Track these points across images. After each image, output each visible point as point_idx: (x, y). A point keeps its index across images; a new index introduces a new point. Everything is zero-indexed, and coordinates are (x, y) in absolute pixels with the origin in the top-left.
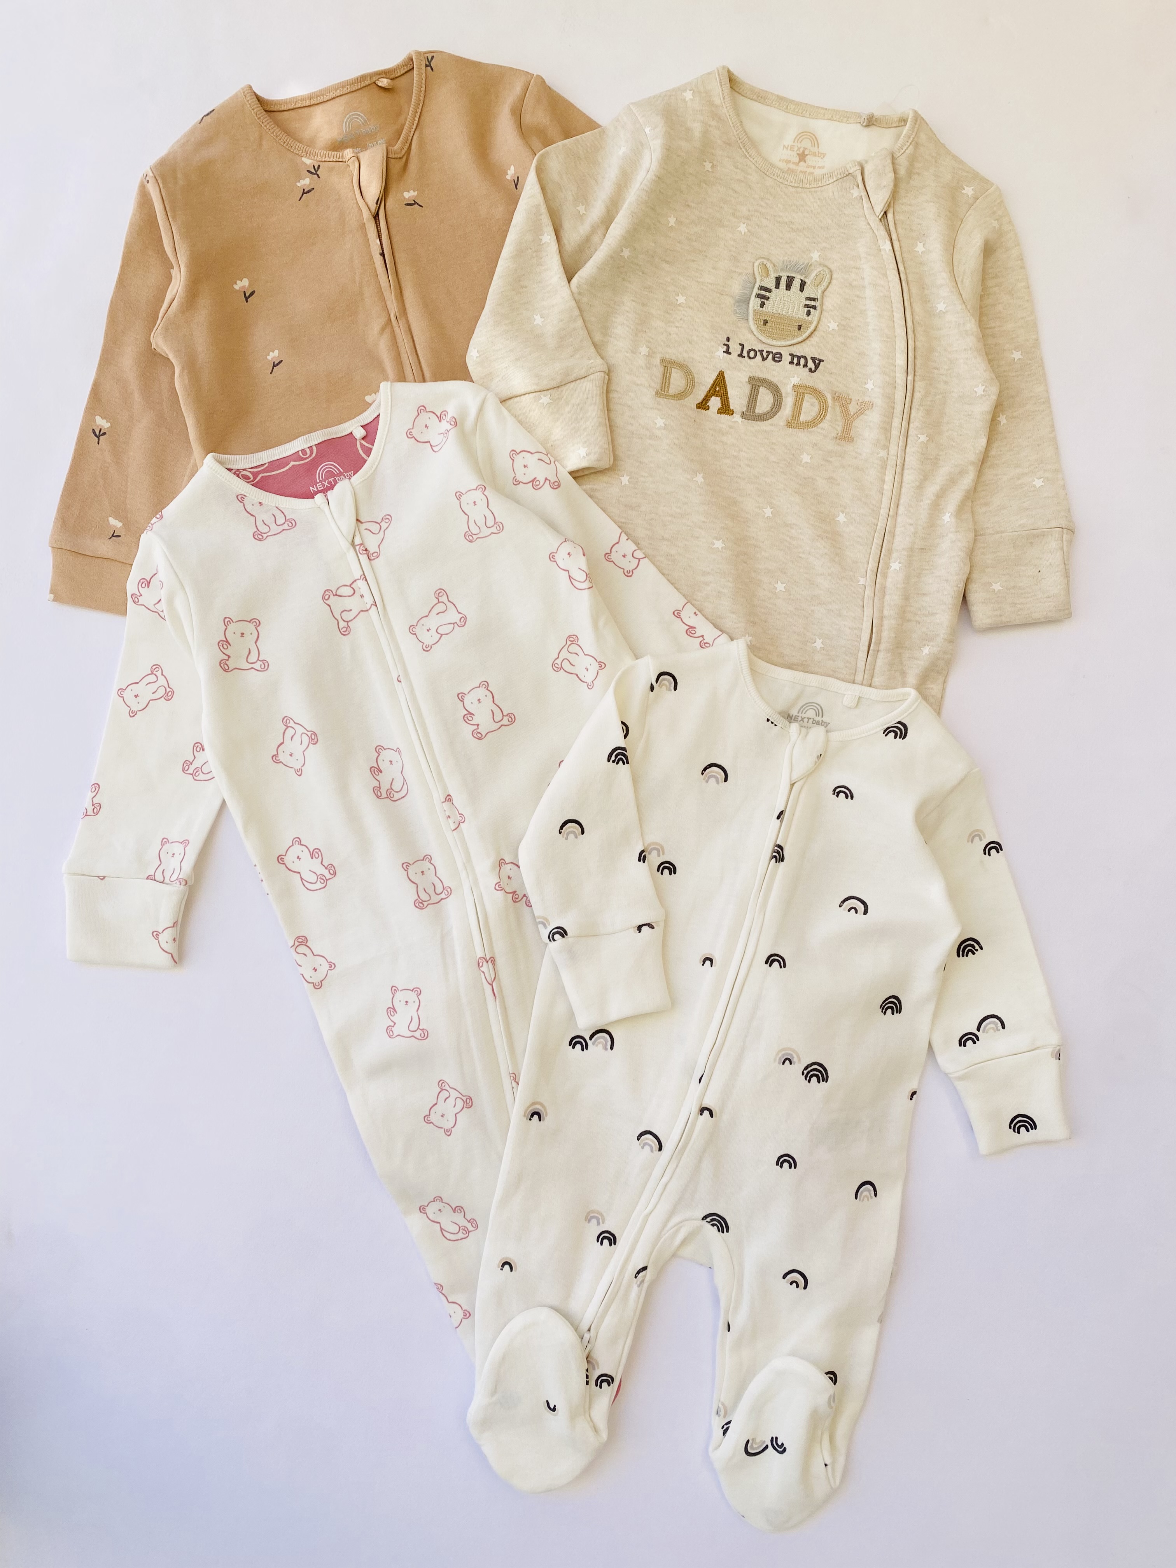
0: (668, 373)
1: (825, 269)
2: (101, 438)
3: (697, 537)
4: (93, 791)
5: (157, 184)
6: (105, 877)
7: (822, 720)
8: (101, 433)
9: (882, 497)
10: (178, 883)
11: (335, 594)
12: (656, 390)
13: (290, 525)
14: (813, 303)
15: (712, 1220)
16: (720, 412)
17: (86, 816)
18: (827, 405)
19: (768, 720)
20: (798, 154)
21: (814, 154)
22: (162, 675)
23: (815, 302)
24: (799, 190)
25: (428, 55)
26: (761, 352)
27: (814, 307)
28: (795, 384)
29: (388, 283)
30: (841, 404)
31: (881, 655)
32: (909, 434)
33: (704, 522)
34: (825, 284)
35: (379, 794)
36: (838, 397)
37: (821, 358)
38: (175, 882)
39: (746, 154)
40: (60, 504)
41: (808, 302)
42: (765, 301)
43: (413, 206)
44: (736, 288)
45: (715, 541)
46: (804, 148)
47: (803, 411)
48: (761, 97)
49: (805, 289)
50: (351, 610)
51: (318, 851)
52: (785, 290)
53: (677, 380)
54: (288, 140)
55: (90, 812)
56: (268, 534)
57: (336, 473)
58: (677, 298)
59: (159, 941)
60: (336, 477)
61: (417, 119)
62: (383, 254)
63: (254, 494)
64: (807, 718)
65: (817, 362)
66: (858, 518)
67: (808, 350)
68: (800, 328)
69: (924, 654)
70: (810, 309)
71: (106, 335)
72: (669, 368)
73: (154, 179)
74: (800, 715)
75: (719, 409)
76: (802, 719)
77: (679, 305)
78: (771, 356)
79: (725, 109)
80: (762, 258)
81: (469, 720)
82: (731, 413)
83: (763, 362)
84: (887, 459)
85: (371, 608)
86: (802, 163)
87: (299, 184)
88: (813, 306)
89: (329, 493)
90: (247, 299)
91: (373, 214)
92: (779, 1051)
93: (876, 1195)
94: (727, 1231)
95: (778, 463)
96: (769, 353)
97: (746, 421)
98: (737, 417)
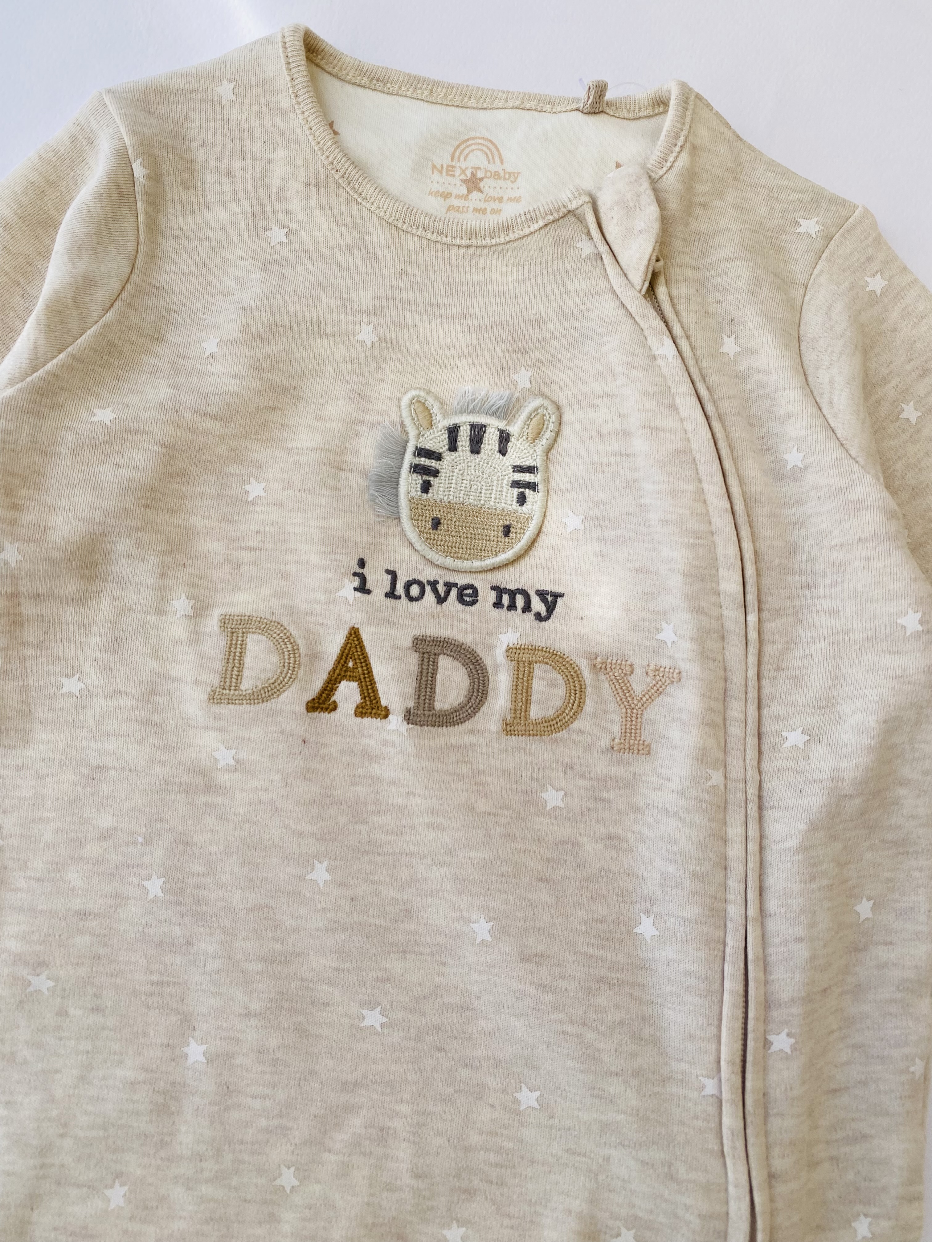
1: (545, 403)
14: (527, 477)
16: (360, 712)
18: (582, 683)
20: (464, 180)
21: (496, 176)
23: (532, 475)
24: (473, 251)
26: (433, 584)
27: (532, 486)
28: (511, 645)
30: (613, 677)
34: (548, 435)
36: (602, 663)
37: (558, 589)
41: (518, 476)
42: (431, 479)
44: (368, 455)
46: (472, 168)
47: (534, 698)
49: (509, 450)
52: (469, 453)
58: (248, 488)
65: (551, 600)
67: (528, 576)
68: (507, 530)
70: (523, 489)
75: (357, 708)
78: (454, 592)
80: (415, 389)
82: (383, 713)
83: (439, 607)
86: (474, 196)
88: (529, 483)
95: (495, 815)
96: (449, 586)
97: (418, 727)
98: (396, 721)
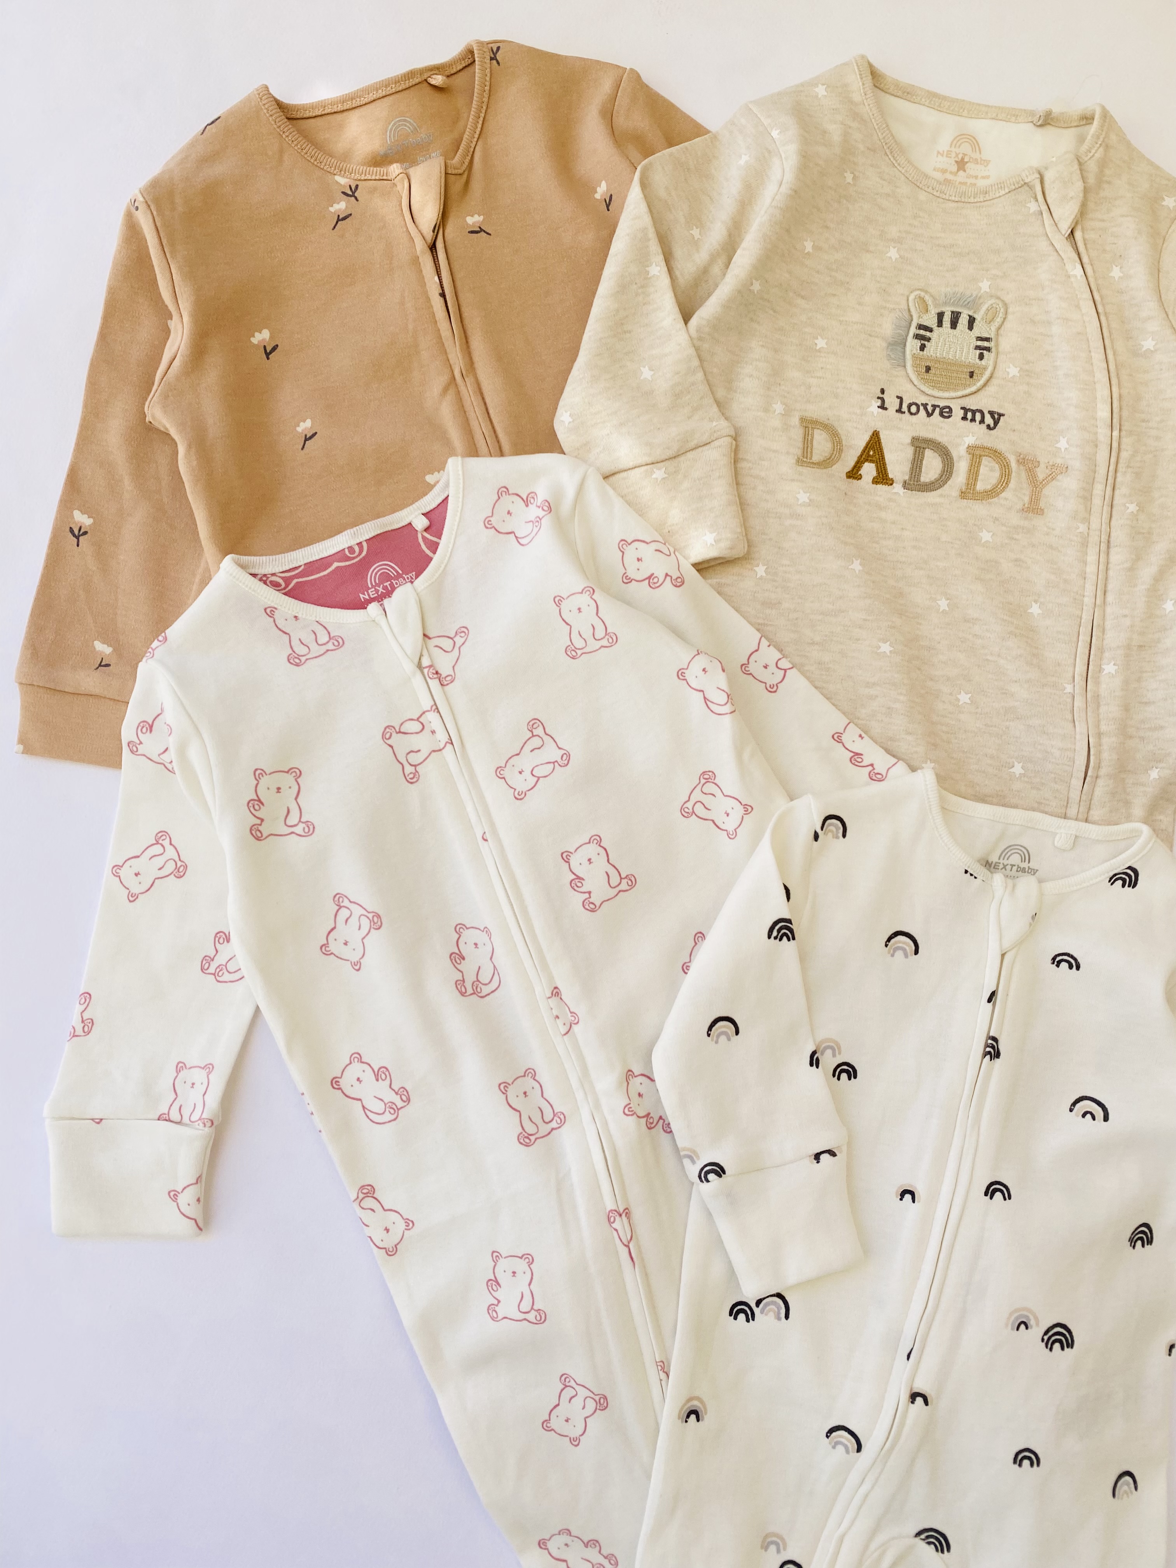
0: (810, 435)
1: (998, 301)
2: (81, 538)
3: (859, 640)
4: (82, 1002)
5: (149, 212)
6: (101, 1120)
7: (1029, 867)
8: (81, 533)
9: (1085, 583)
10: (201, 1125)
11: (398, 730)
12: (796, 457)
13: (336, 643)
14: (985, 344)
15: (928, 1537)
16: (875, 481)
17: (73, 1036)
18: (1010, 470)
19: (966, 872)
20: (956, 162)
21: (976, 162)
22: (171, 844)
23: (988, 343)
24: (961, 205)
25: (492, 45)
26: (925, 406)
27: (988, 349)
28: (970, 444)
29: (450, 330)
30: (1028, 467)
31: (1101, 782)
32: (1115, 502)
33: (865, 620)
34: (999, 319)
35: (463, 990)
36: (1023, 459)
37: (1001, 411)
38: (197, 1123)
39: (894, 162)
40: (29, 627)
41: (979, 343)
42: (926, 343)
43: (479, 234)
44: (888, 327)
45: (880, 644)
46: (963, 154)
47: (980, 477)
48: (907, 93)
49: (974, 328)
50: (419, 751)
51: (385, 1070)
52: (950, 329)
53: (821, 444)
54: (316, 154)
55: (79, 1031)
56: (308, 657)
57: (393, 576)
58: (816, 341)
59: (178, 1204)
60: (392, 581)
61: (480, 126)
62: (443, 295)
63: (288, 606)
64: (1011, 865)
65: (997, 417)
66: (1057, 609)
67: (984, 402)
68: (972, 375)
69: (1151, 778)
70: (982, 351)
71: (85, 406)
72: (810, 429)
73: (145, 205)
74: (1001, 861)
75: (874, 478)
76: (1005, 867)
77: (819, 351)
78: (937, 411)
79: (867, 107)
80: (918, 289)
81: (578, 887)
82: (890, 482)
83: (928, 418)
84: (1088, 535)
85: (445, 746)
86: (961, 173)
87: (332, 209)
88: (986, 347)
89: (386, 602)
90: (268, 355)
91: (429, 244)
92: (1011, 1314)
93: (1136, 1488)
94: (949, 1550)
95: (952, 543)
96: (934, 407)
97: (910, 492)
98: (898, 488)
